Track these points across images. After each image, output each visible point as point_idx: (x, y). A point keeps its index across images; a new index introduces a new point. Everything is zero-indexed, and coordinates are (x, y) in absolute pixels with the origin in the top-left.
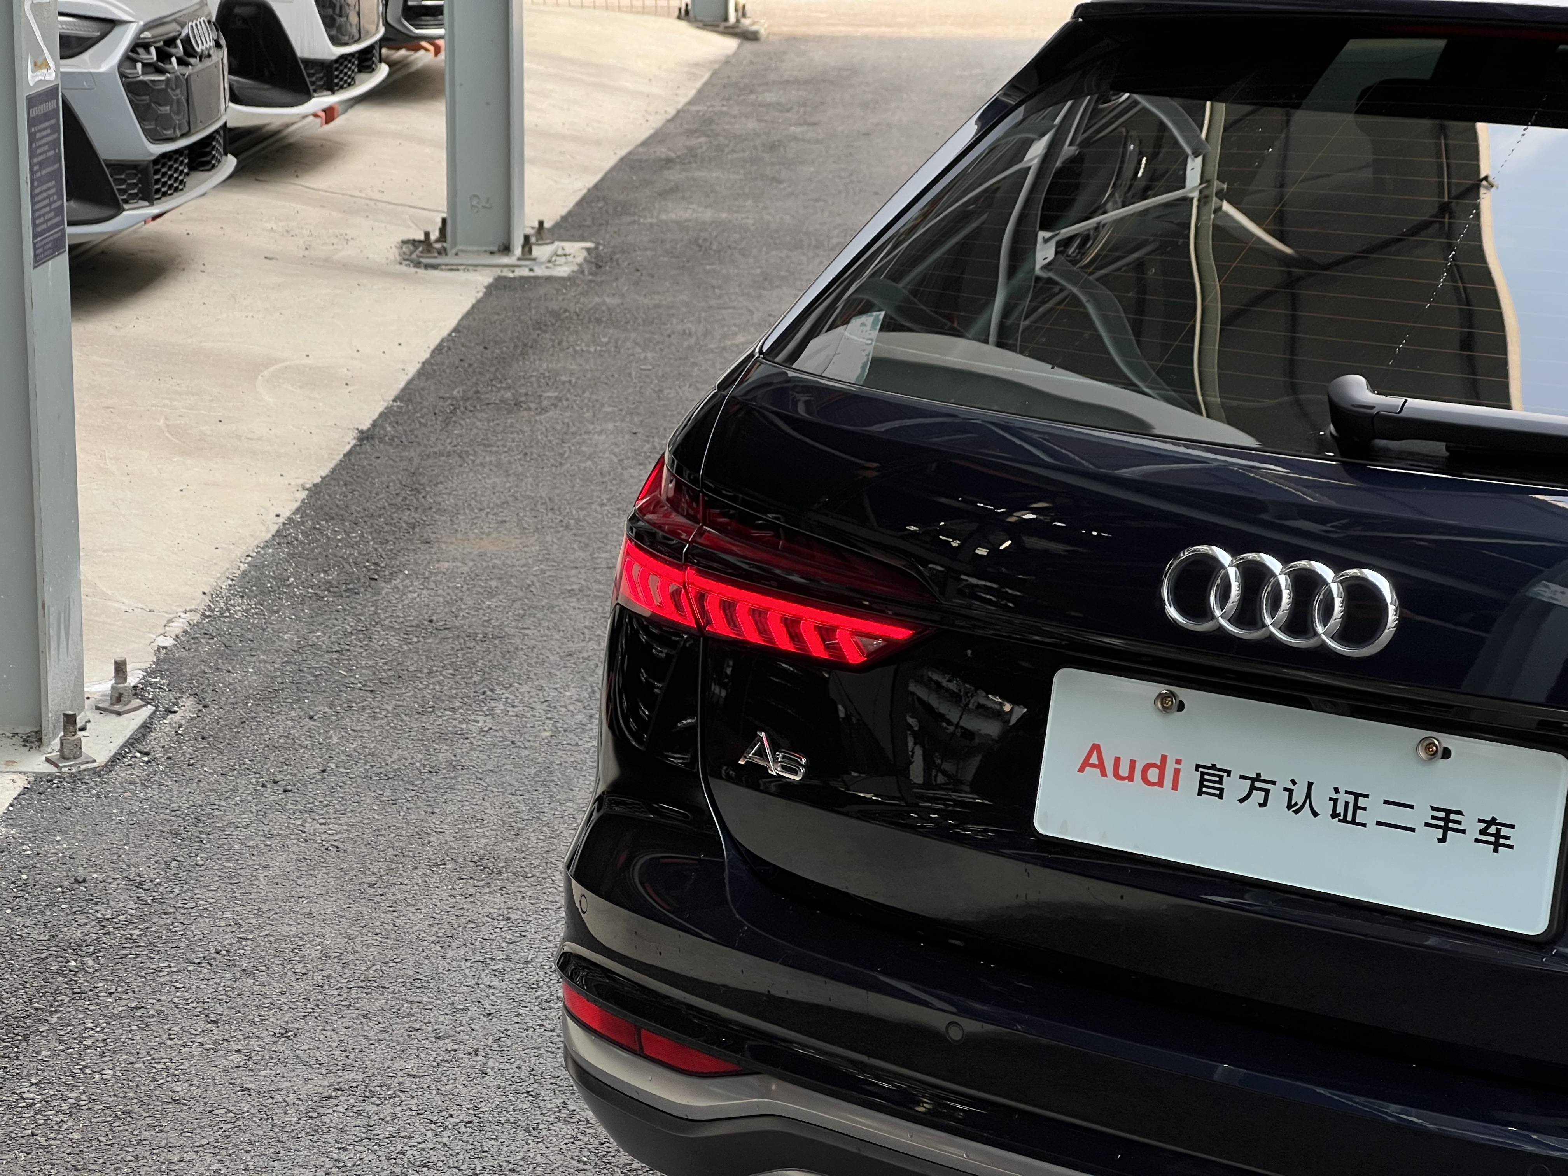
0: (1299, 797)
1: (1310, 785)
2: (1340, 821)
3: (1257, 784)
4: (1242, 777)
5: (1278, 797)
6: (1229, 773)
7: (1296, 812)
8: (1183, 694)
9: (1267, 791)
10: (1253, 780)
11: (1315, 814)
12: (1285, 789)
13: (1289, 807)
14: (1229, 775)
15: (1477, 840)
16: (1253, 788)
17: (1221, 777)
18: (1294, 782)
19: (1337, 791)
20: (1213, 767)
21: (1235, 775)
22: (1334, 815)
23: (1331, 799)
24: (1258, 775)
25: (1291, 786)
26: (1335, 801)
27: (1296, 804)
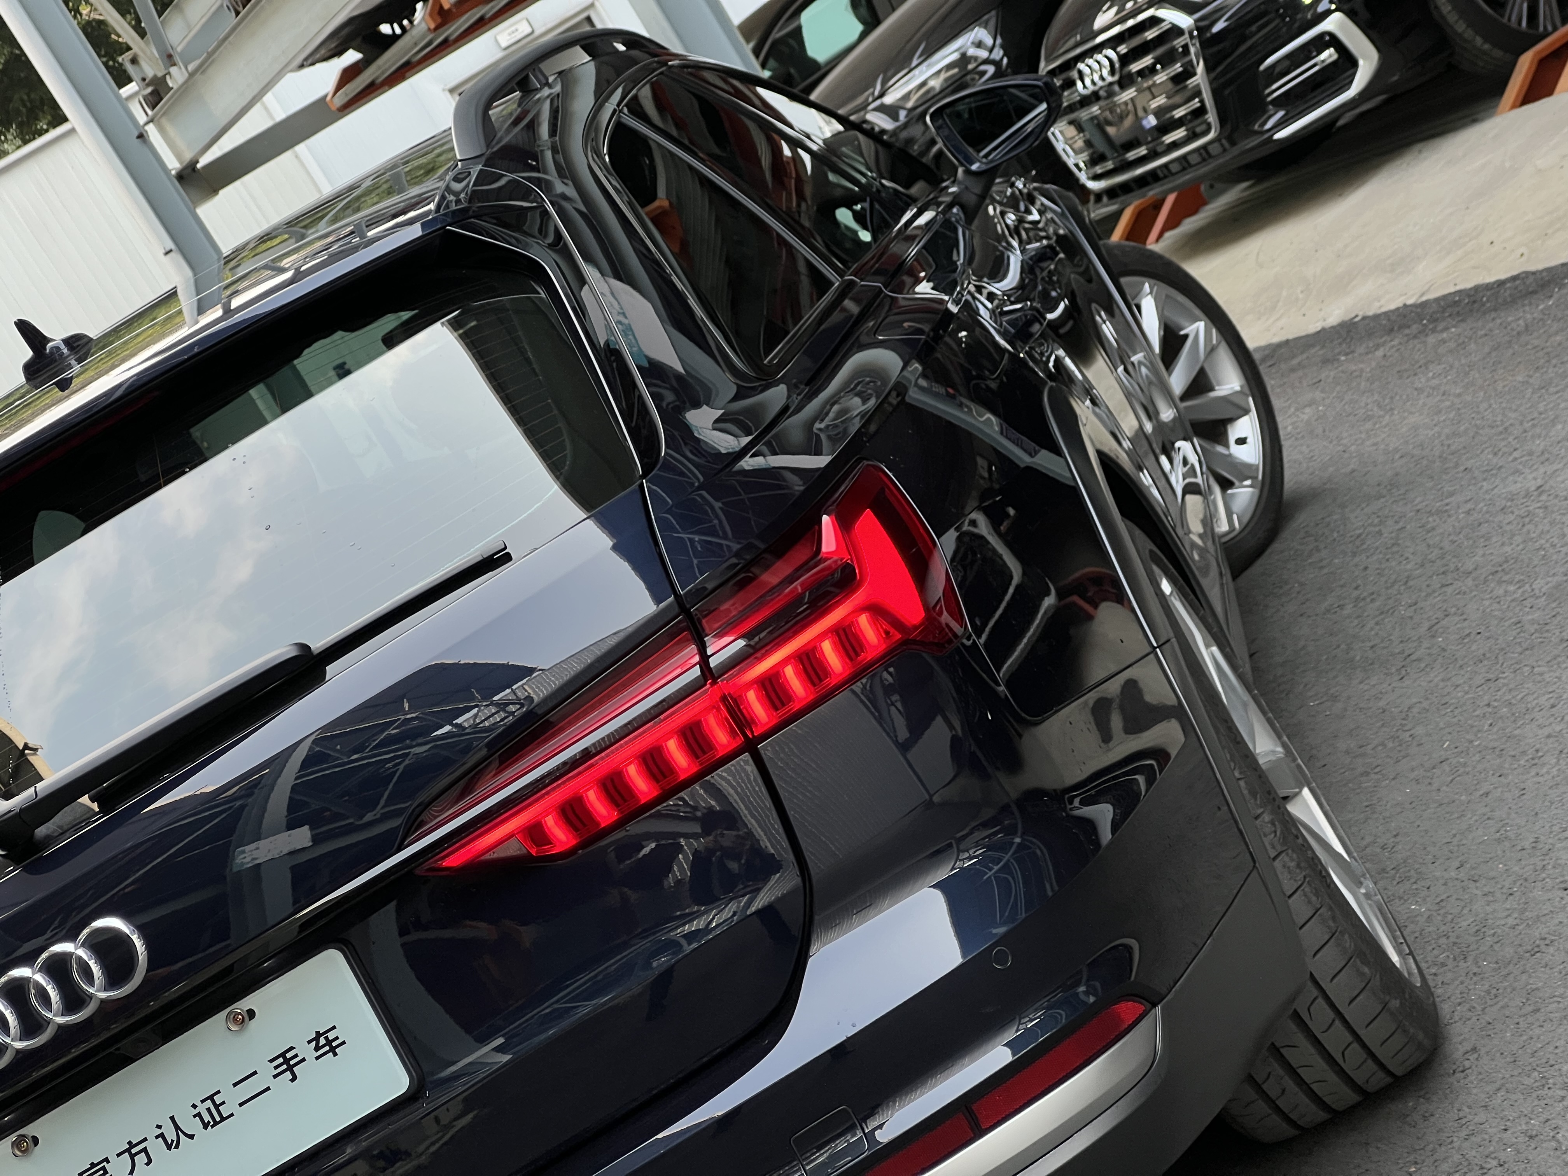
0: (171, 1135)
1: (172, 1118)
2: (212, 1127)
3: (134, 1151)
4: (118, 1155)
5: (156, 1147)
6: (107, 1160)
7: (177, 1147)
8: (30, 1130)
9: (145, 1150)
10: (128, 1150)
11: (191, 1137)
12: (157, 1137)
13: (169, 1147)
14: (108, 1162)
15: (317, 1058)
16: (132, 1157)
17: (104, 1168)
18: (159, 1127)
19: (194, 1106)
20: (93, 1165)
21: (112, 1158)
22: (206, 1126)
23: (195, 1116)
24: (130, 1143)
25: (159, 1132)
26: (199, 1115)
27: (172, 1141)
